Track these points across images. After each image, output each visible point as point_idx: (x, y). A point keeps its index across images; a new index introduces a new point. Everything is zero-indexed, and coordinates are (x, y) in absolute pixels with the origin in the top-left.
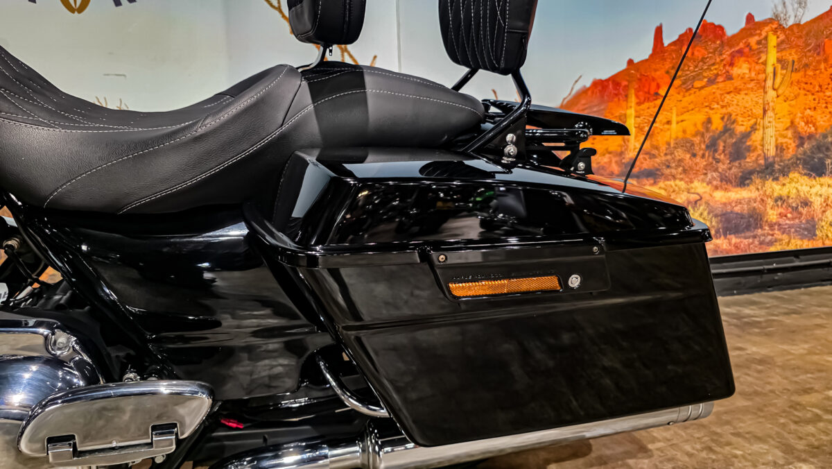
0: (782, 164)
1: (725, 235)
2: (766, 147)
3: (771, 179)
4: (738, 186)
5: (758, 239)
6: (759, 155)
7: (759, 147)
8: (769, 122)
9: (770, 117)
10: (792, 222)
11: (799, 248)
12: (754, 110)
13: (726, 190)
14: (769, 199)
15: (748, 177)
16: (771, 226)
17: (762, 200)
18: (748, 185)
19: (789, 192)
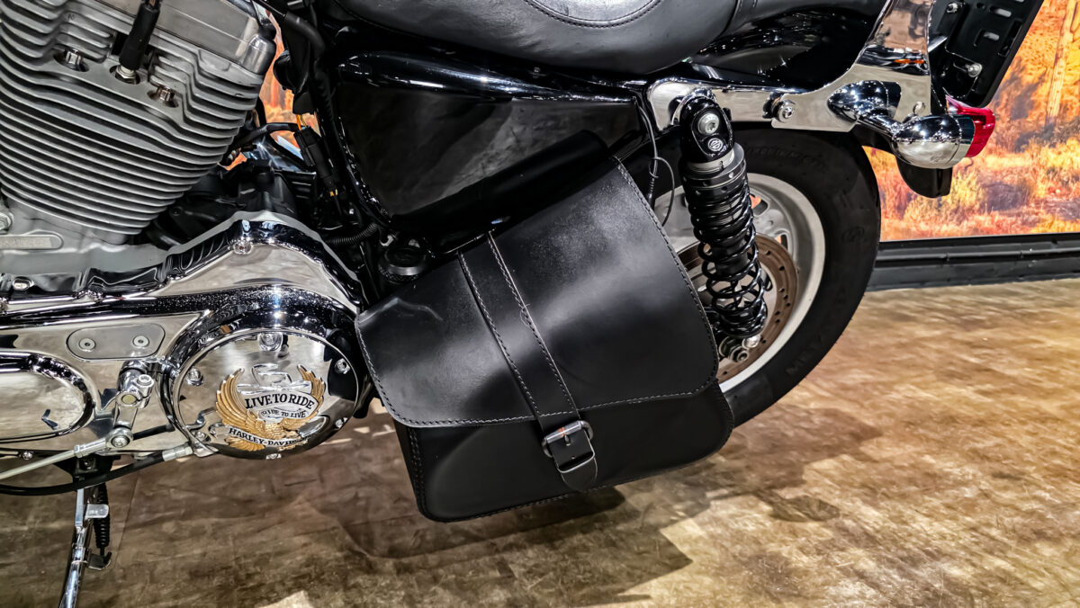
0: (1062, 127)
1: (989, 211)
2: (1050, 105)
3: (1047, 146)
4: (1013, 151)
5: (1021, 218)
6: (1042, 114)
7: (1043, 104)
8: (1059, 73)
9: (1061, 67)
10: (1059, 200)
11: (1060, 232)
12: (1046, 56)
13: (1000, 155)
14: (1042, 170)
15: (1025, 140)
16: (1038, 203)
17: (1035, 170)
18: (1024, 150)
19: (1063, 163)
